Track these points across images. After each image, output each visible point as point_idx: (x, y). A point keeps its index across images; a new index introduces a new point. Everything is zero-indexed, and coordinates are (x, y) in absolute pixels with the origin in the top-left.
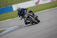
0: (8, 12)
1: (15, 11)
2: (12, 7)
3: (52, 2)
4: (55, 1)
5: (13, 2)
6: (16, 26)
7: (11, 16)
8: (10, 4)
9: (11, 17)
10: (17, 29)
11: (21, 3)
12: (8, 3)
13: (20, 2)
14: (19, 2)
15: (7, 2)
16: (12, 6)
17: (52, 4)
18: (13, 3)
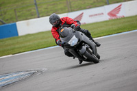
0: (7, 37)
1: (22, 37)
2: (15, 27)
3: (113, 20)
4: (120, 19)
5: (18, 14)
6: (22, 73)
7: (13, 47)
8: (11, 18)
9: (13, 49)
10: (25, 79)
11: (39, 17)
12: (7, 16)
13: (36, 16)
14: (32, 15)
15: (5, 13)
16: (15, 25)
17: (112, 25)
18: (19, 16)
